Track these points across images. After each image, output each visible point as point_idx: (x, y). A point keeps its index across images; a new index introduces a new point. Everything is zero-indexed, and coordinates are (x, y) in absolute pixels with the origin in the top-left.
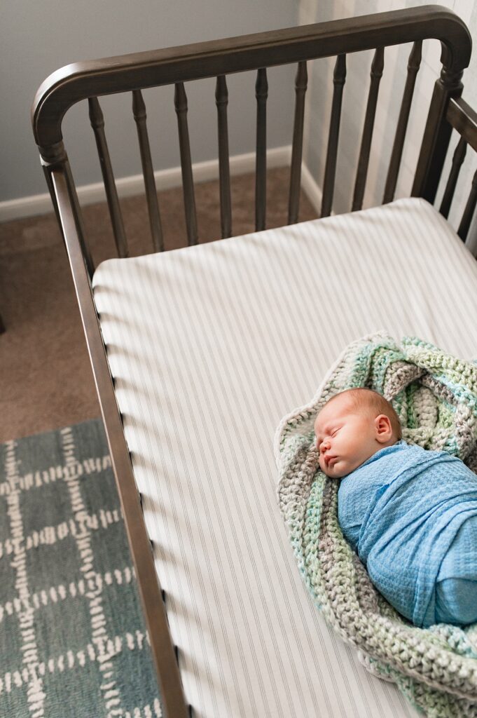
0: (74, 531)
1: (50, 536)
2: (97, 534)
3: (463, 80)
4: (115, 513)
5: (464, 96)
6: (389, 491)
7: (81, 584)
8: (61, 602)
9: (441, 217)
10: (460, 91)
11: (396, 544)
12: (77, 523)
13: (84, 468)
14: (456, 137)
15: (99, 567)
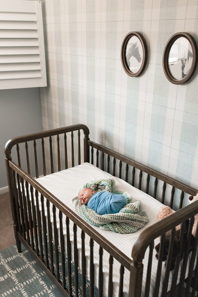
0: (10, 276)
1: (2, 279)
2: (17, 274)
3: (89, 137)
4: (21, 268)
5: (90, 140)
6: (97, 197)
7: (16, 287)
8: (11, 294)
9: (92, 165)
10: (89, 139)
11: (101, 204)
12: (10, 273)
13: (7, 260)
14: (91, 147)
15: (21, 281)
